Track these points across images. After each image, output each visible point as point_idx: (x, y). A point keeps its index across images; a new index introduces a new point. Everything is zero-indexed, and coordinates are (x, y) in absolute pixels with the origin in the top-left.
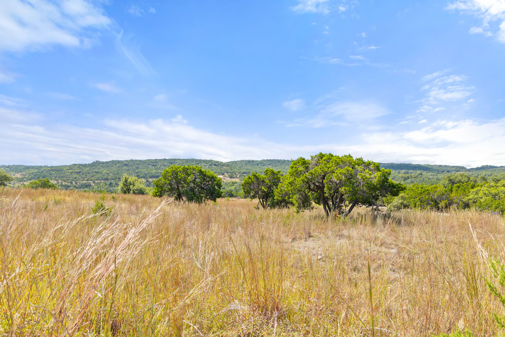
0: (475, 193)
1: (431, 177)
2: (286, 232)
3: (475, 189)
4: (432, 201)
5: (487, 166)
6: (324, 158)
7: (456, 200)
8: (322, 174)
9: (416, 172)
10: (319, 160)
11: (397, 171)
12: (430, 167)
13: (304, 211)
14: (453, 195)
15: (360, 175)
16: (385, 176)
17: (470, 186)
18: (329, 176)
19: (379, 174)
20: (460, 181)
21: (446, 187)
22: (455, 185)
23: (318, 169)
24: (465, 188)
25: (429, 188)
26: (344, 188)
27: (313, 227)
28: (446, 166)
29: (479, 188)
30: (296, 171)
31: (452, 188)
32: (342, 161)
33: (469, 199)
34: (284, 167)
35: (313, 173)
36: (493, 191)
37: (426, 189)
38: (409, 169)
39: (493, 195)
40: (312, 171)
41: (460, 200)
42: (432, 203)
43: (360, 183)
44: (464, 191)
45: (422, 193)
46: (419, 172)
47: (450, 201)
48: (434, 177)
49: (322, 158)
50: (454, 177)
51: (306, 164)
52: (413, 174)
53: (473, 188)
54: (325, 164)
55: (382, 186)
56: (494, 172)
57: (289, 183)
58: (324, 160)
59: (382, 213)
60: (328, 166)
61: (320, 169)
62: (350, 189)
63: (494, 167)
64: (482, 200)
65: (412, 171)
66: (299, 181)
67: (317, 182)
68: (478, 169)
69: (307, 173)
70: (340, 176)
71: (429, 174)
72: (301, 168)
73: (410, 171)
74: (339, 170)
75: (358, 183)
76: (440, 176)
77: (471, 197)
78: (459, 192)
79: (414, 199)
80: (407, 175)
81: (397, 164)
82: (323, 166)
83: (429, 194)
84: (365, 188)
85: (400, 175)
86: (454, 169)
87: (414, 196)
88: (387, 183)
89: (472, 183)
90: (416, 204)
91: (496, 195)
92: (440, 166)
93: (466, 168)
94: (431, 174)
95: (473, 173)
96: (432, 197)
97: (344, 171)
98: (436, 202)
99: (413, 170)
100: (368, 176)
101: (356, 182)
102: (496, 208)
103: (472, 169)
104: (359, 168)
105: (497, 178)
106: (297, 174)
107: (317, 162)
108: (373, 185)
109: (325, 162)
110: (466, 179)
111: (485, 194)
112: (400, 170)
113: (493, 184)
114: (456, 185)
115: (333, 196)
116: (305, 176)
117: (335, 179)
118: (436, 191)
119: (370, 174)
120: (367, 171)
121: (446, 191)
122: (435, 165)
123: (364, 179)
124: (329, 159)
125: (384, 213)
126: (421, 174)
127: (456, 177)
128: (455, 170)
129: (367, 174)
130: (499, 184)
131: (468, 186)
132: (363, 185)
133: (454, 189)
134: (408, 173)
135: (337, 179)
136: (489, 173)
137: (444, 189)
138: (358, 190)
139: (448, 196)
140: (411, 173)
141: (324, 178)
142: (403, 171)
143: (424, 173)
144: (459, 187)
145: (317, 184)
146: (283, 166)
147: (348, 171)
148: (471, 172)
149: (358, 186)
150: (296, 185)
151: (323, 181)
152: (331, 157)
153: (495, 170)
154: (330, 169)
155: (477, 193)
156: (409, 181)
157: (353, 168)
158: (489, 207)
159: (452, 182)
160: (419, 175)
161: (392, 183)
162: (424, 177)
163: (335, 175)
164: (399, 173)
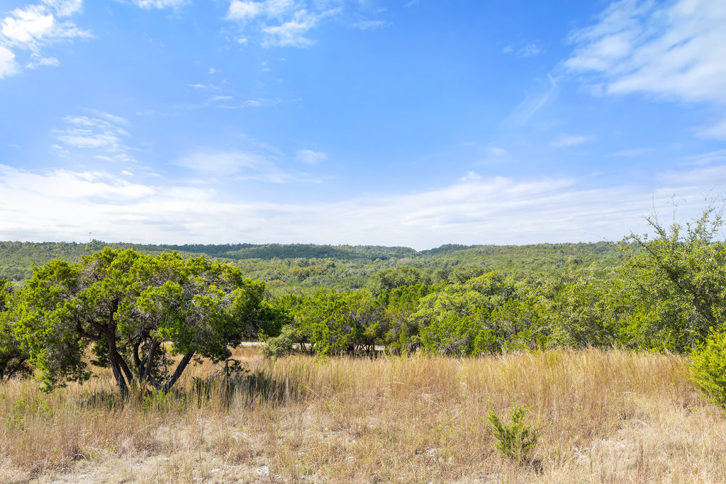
0: (427, 305)
1: (351, 271)
2: (14, 453)
3: (429, 297)
4: (352, 326)
5: (450, 245)
6: (116, 261)
7: (395, 321)
8: (111, 298)
9: (324, 262)
10: (102, 266)
11: (286, 260)
12: (350, 250)
13: (65, 386)
14: (389, 311)
15: (198, 298)
16: (252, 296)
17: (419, 292)
18: (127, 303)
19: (238, 292)
20: (402, 282)
21: (377, 295)
22: (394, 290)
23: (100, 287)
24: (412, 295)
25: (347, 298)
26: (160, 330)
27: (84, 433)
28: (379, 248)
29: (434, 295)
30: (43, 294)
31: (388, 296)
32: (157, 268)
33: (418, 318)
34: (19, 259)
35: (89, 296)
36: (458, 300)
37: (340, 301)
38: (308, 257)
39: (457, 307)
40: (87, 291)
41: (403, 320)
42: (352, 329)
43: (198, 315)
44: (410, 301)
45: (332, 310)
46: (328, 261)
47: (385, 324)
48: (358, 270)
49: (109, 261)
50: (391, 274)
51: (71, 276)
52: (316, 267)
53: (424, 294)
54: (118, 276)
55: (245, 319)
56: (461, 256)
57: (26, 324)
58: (116, 267)
59: (246, 375)
60: (125, 280)
61: (106, 286)
62: (175, 331)
63: (462, 247)
64: (439, 318)
65: (314, 259)
66: (51, 319)
67: (99, 315)
68: (435, 251)
69: (73, 299)
70: (153, 302)
71: (348, 265)
72: (58, 287)
73: (310, 261)
74: (151, 290)
75: (193, 317)
76: (369, 268)
77: (421, 312)
78: (400, 303)
79: (318, 322)
80: (305, 269)
81: (285, 246)
82: (113, 280)
83: (345, 311)
84: (208, 327)
85: (292, 270)
86: (394, 253)
87: (317, 316)
88: (257, 308)
89: (423, 285)
90: (321, 333)
91: (462, 306)
92: (369, 248)
93: (414, 251)
94: (351, 264)
95: (427, 260)
96: (351, 318)
97: (160, 291)
98: (358, 326)
99: (317, 257)
100: (215, 300)
101: (190, 314)
102: (462, 333)
103: (424, 252)
104: (198, 281)
105: (464, 272)
106: (47, 301)
107: (99, 270)
108: (226, 317)
109: (118, 271)
110: (413, 276)
111: (444, 305)
112: (291, 259)
113: (456, 286)
114: (396, 290)
115: (138, 345)
116: (68, 306)
117: (140, 310)
118: (358, 306)
119: (221, 295)
120: (213, 287)
121: (377, 303)
122: (359, 247)
123: (205, 307)
124: (126, 263)
125: (250, 374)
126: (333, 266)
127: (395, 275)
128: (395, 256)
129: (213, 295)
130: (466, 286)
131: (416, 291)
132: (205, 320)
133: (392, 299)
134: (307, 264)
135: (146, 310)
136: (454, 259)
137: (374, 299)
138: (192, 333)
139: (381, 313)
140: (313, 264)
141: (114, 307)
142: (297, 260)
143: (339, 263)
144: (400, 294)
145: (98, 320)
146: (14, 256)
147: (170, 290)
148: (423, 259)
149: (193, 322)
150: (45, 328)
151: (112, 314)
152: (131, 259)
153: (463, 254)
154: (128, 287)
155: (431, 305)
156: (309, 280)
157: (181, 283)
158: (450, 331)
159: (388, 284)
160: (328, 267)
161: (267, 309)
162: (338, 271)
163: (140, 299)
164: (289, 264)
